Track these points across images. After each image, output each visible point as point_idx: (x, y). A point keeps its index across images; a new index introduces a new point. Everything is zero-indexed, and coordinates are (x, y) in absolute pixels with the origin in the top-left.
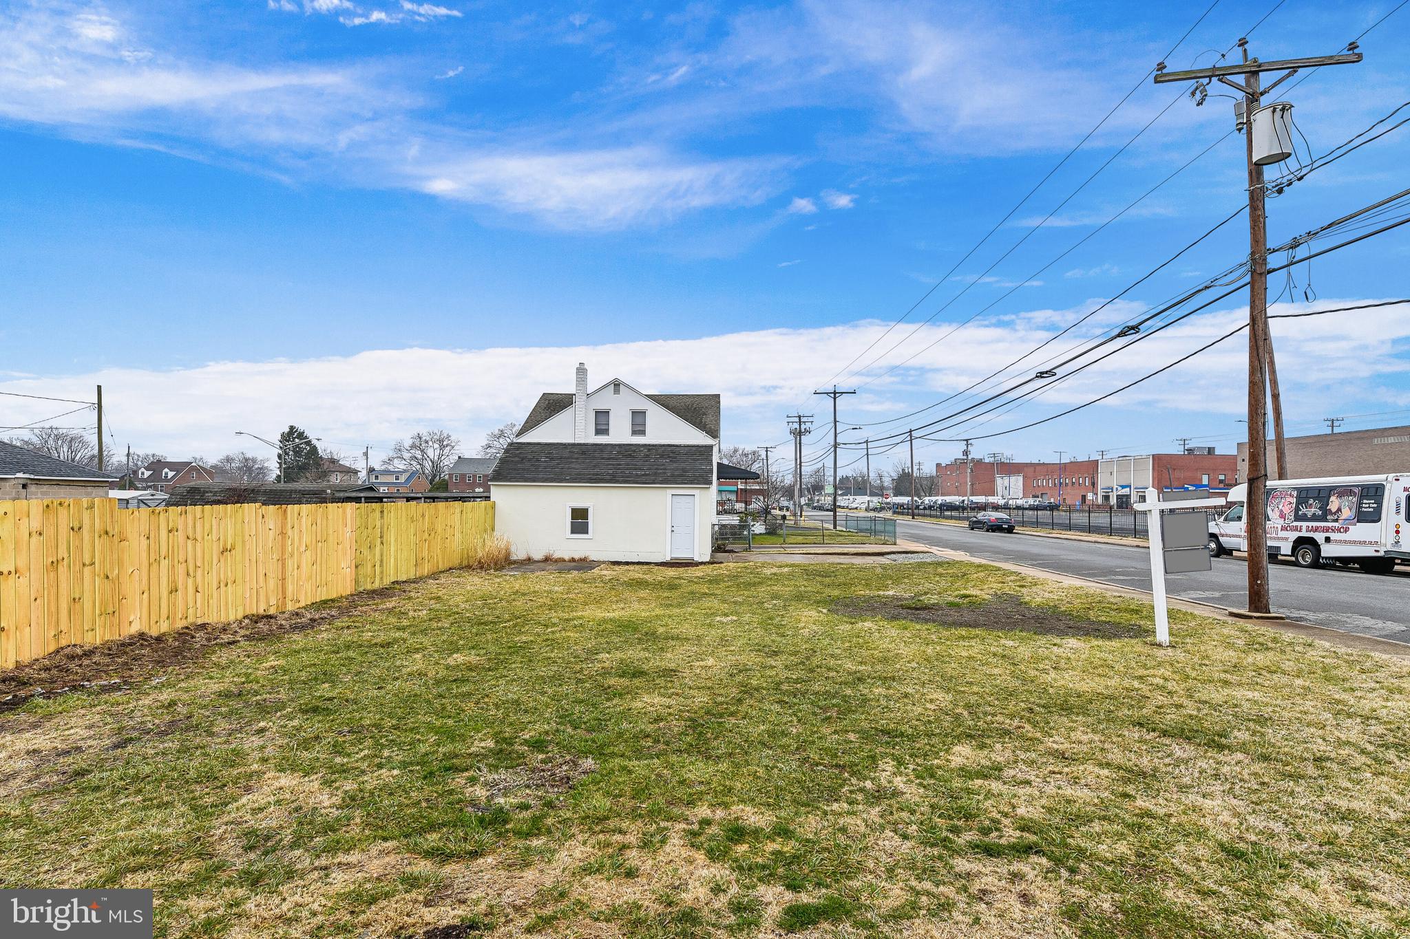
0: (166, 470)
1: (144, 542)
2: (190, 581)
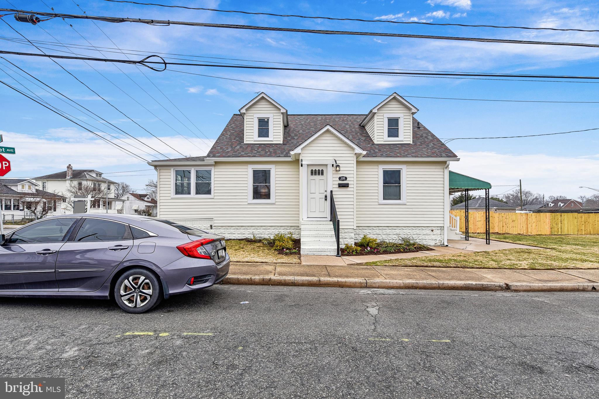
0: (560, 203)
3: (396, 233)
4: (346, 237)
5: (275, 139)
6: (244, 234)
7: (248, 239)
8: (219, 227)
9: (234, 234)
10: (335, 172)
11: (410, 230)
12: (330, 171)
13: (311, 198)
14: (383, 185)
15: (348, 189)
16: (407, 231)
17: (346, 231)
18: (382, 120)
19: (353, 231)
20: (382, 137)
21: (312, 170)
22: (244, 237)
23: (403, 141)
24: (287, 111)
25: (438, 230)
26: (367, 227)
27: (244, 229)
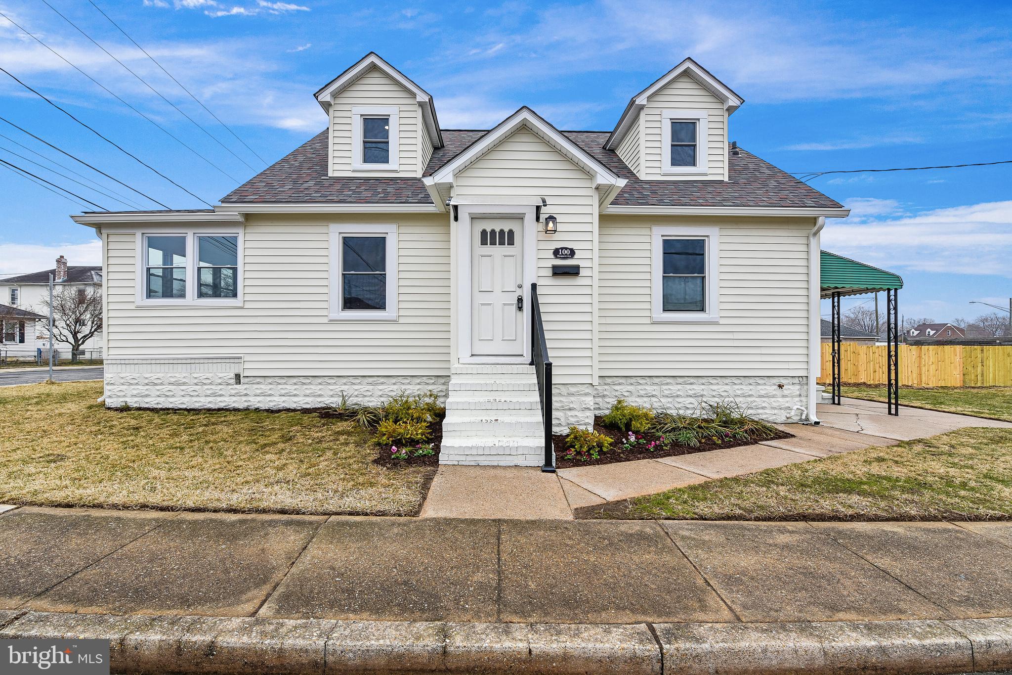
0: (929, 330)
1: (865, 356)
2: (881, 370)
3: (693, 392)
4: (571, 406)
5: (403, 168)
6: (320, 396)
7: (330, 408)
8: (258, 380)
9: (295, 395)
10: (543, 236)
11: (727, 384)
12: (529, 232)
13: (482, 304)
14: (663, 277)
15: (578, 281)
16: (720, 388)
17: (573, 389)
18: (658, 125)
19: (589, 390)
20: (657, 164)
21: (484, 233)
22: (320, 402)
23: (706, 175)
24: (431, 100)
25: (793, 384)
26: (624, 379)
27: (320, 384)
